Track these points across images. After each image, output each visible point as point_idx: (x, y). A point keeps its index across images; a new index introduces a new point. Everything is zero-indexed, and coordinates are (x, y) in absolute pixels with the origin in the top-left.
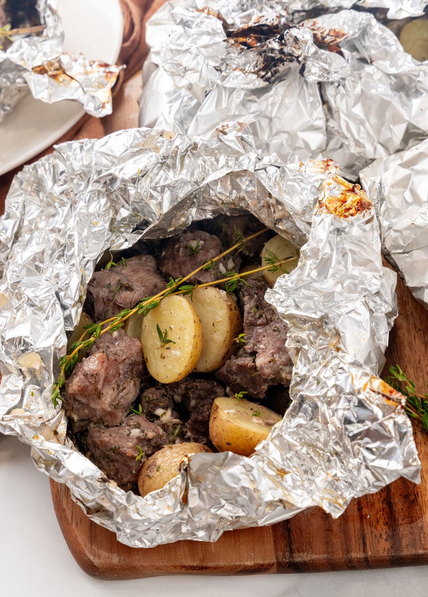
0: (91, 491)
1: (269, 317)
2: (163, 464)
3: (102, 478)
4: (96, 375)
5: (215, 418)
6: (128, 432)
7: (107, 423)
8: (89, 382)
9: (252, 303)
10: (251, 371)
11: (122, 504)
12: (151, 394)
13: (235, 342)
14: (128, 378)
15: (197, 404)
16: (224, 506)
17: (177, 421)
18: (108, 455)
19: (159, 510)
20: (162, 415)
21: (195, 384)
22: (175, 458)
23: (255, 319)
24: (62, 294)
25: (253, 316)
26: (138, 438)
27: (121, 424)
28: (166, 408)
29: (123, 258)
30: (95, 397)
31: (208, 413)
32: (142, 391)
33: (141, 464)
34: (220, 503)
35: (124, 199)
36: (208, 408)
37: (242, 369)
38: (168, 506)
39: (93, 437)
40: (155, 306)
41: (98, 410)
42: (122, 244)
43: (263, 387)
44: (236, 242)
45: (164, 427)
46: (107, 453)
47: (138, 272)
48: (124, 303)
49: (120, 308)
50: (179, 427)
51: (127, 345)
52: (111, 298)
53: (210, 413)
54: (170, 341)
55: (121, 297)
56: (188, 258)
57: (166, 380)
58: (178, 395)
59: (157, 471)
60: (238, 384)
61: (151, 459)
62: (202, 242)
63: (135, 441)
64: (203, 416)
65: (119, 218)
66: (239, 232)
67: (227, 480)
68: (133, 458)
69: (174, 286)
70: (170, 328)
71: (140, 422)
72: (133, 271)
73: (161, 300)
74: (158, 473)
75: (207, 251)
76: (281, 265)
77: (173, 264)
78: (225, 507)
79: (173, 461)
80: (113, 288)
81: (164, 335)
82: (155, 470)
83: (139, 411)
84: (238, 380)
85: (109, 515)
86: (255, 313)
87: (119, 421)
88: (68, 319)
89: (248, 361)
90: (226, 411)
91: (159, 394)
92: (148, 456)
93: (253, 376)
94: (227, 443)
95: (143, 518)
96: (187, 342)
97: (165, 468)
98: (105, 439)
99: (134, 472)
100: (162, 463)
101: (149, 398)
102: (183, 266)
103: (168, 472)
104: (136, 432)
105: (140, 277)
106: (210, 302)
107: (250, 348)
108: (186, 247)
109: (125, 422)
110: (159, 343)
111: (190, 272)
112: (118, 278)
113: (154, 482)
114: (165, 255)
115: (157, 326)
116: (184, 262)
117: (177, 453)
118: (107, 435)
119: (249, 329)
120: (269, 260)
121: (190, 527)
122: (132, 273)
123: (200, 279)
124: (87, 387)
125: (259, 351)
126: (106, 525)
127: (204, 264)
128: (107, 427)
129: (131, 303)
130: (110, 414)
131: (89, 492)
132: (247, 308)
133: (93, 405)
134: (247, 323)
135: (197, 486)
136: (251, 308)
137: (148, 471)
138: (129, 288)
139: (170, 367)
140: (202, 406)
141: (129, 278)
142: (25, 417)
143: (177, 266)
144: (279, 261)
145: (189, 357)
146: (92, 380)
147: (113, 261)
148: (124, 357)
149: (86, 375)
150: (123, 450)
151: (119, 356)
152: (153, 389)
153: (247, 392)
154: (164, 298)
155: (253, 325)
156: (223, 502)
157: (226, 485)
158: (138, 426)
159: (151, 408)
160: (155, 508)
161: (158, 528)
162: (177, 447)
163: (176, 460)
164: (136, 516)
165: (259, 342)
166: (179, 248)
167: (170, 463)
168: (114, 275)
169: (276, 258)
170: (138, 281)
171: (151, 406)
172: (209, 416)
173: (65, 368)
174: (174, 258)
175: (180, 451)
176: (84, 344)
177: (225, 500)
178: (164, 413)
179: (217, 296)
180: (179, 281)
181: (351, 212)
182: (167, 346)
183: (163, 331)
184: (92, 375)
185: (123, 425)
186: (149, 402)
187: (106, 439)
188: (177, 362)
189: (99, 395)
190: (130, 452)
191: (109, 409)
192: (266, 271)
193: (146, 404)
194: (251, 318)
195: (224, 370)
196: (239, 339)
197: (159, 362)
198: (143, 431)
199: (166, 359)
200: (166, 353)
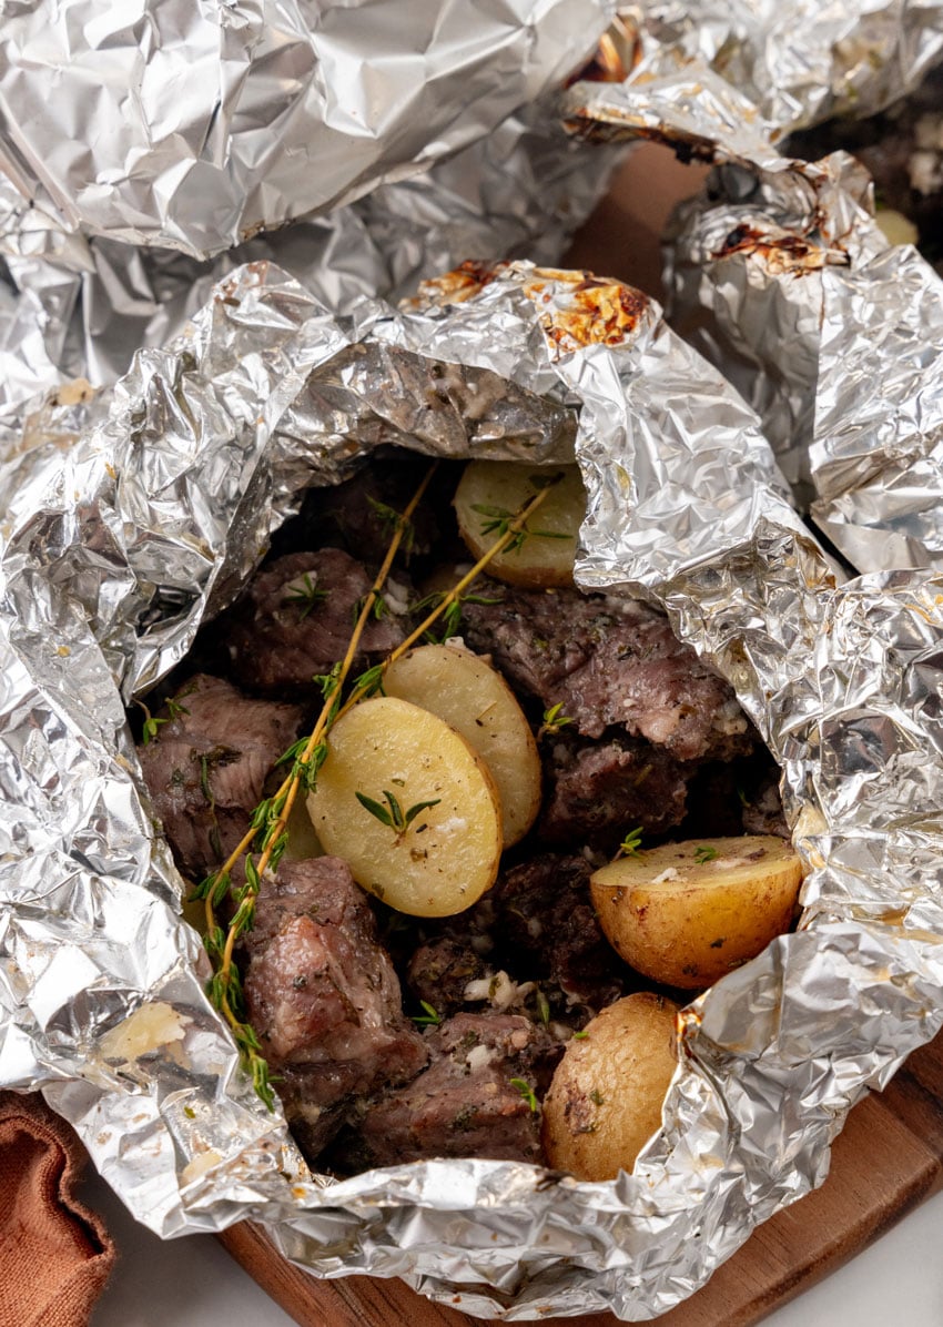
0: (512, 1237)
1: (583, 642)
2: (601, 1082)
4: (327, 969)
5: (643, 911)
6: (463, 1066)
7: (399, 1077)
8: (321, 996)
9: (525, 635)
10: (630, 775)
11: (612, 1215)
12: (432, 962)
13: (547, 736)
14: (369, 951)
15: (547, 921)
16: (830, 1071)
17: (526, 987)
18: (453, 1145)
19: (689, 1179)
20: (493, 992)
21: (513, 881)
22: (617, 1050)
23: (557, 662)
24: (91, 851)
25: (549, 659)
26: (493, 1065)
27: (429, 1061)
28: (480, 976)
29: (167, 700)
30: (346, 1027)
31: (592, 923)
32: (402, 969)
33: (541, 1119)
34: (818, 1071)
35: (106, 555)
36: (582, 914)
37: (606, 780)
38: (703, 1158)
39: (384, 1131)
40: (324, 755)
41: (364, 1058)
42: (156, 665)
43: (677, 792)
44: (390, 536)
46: (449, 1141)
47: (215, 713)
48: (236, 797)
49: (243, 816)
50: (541, 996)
51: (317, 881)
52: (201, 802)
53: (597, 920)
54: (419, 808)
55: (222, 787)
56: (311, 622)
57: (462, 899)
58: (480, 934)
59: (599, 1103)
61: (559, 1093)
62: (312, 575)
63: (493, 1075)
64: (584, 938)
65: (105, 615)
66: (383, 508)
67: (813, 1002)
68: (520, 1113)
69: (337, 688)
70: (395, 781)
71: (471, 1029)
72: (206, 717)
73: (326, 736)
74: (604, 1110)
75: (343, 585)
76: (524, 525)
77: (281, 655)
78: (837, 1073)
79: (618, 1061)
80: (190, 777)
81: (387, 808)
82: (593, 1107)
83: (429, 1015)
84: (610, 811)
86: (547, 649)
87: (423, 1055)
88: (156, 886)
89: (614, 754)
90: (660, 879)
91: (443, 954)
92: (541, 1092)
93: (638, 782)
94: (713, 945)
96: (465, 785)
97: (613, 1084)
98: (430, 1109)
99: (536, 1147)
100: (595, 1081)
101: (435, 972)
102: (312, 644)
103: (630, 1091)
104: (479, 1056)
105: (231, 722)
106: (440, 680)
107: (596, 726)
108: (285, 604)
109: (433, 1051)
110: (388, 834)
112: (186, 748)
113: (612, 1134)
114: (240, 651)
115: (359, 796)
116: (308, 635)
117: (612, 1038)
118: (423, 1100)
119: (556, 692)
120: (497, 525)
122: (208, 722)
123: (377, 646)
124: (323, 1010)
125: (629, 715)
126: (560, 1309)
127: (360, 611)
128: (403, 1085)
129: (252, 787)
130: (397, 1049)
131: (506, 1240)
132: (520, 649)
133: (347, 1050)
134: (545, 682)
135: (731, 1072)
136: (532, 646)
137: (573, 1121)
138: (228, 756)
139: (453, 867)
140: (564, 918)
141: (209, 734)
143: (296, 652)
144: (514, 517)
146: (326, 988)
147: (153, 716)
148: (341, 904)
149: (302, 988)
150: (487, 1109)
151: (325, 909)
152: (425, 952)
154: (329, 731)
155: (558, 678)
156: (824, 1065)
157: (818, 1016)
158: (472, 1041)
159: (451, 993)
160: (675, 1180)
161: (698, 1229)
162: (597, 1029)
163: (623, 1054)
164: (657, 1226)
165: (605, 702)
166: (268, 617)
167: (618, 1068)
168: (172, 748)
169: (505, 515)
170: (235, 732)
171: (447, 988)
172: (598, 927)
173: (231, 1005)
174: (274, 641)
175: (614, 1031)
176: (237, 925)
177: (823, 1057)
178: (495, 984)
179: (450, 655)
180: (341, 667)
181: (620, 323)
182: (414, 825)
183: (380, 799)
184: (318, 977)
185: (436, 1059)
186: (438, 984)
187: (432, 1109)
188: (469, 843)
189: (354, 1018)
190: (507, 1104)
191: (390, 1039)
192: (500, 555)
193: (435, 992)
194: (547, 666)
195: (560, 809)
196: (552, 724)
197: (415, 871)
198: (492, 1046)
199: (433, 856)
200: (422, 842)
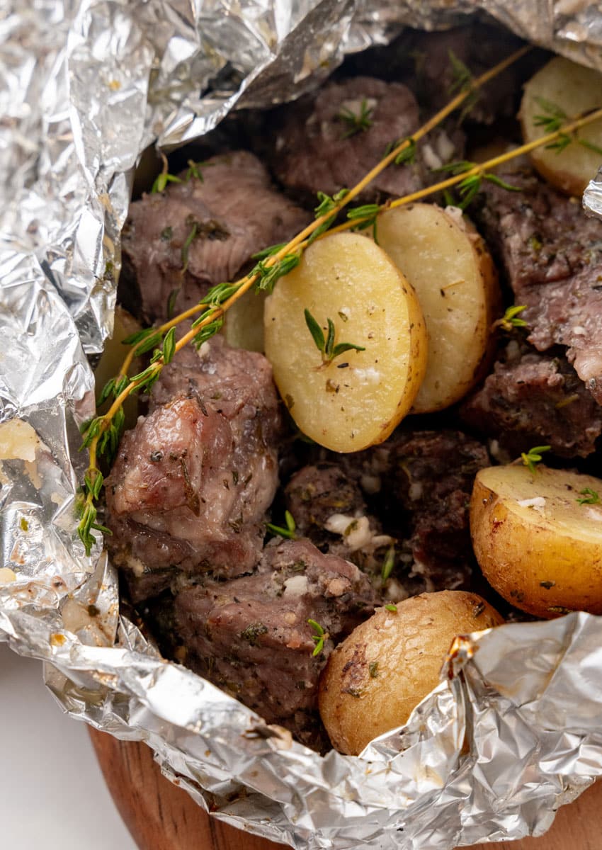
0: (222, 761)
1: (573, 258)
2: (384, 658)
3: (256, 730)
4: (184, 456)
5: (497, 524)
6: (279, 587)
7: (221, 571)
8: (169, 476)
9: (526, 230)
10: (555, 396)
11: (311, 786)
12: (311, 482)
13: (500, 330)
14: (253, 452)
15: (428, 491)
16: (577, 750)
17: (383, 539)
18: (236, 651)
19: (405, 782)
20: (348, 531)
21: (414, 443)
22: (412, 637)
23: (540, 266)
24: (58, 266)
25: (535, 261)
26: (306, 598)
27: (255, 569)
28: (349, 512)
29: (191, 163)
30: (186, 510)
31: (462, 511)
32: (285, 477)
33: (324, 664)
34: (565, 746)
35: (179, 15)
36: (458, 499)
37: (532, 391)
38: (427, 769)
39: (190, 611)
40: (292, 267)
41: (196, 543)
42: (186, 127)
43: (591, 429)
44: (456, 92)
46: (235, 646)
47: (231, 191)
48: (210, 270)
49: (202, 285)
50: (391, 553)
51: (237, 371)
52: (176, 262)
53: (467, 512)
54: (347, 347)
55: (201, 257)
56: (348, 143)
57: (350, 442)
58: (372, 475)
59: (373, 676)
60: (523, 430)
61: (348, 649)
62: (372, 103)
63: (300, 606)
64: (450, 520)
65: (168, 66)
66: (459, 65)
67: (583, 686)
68: (305, 651)
69: (333, 211)
70: (341, 314)
71: (303, 558)
72: (219, 191)
73: (304, 249)
74: (375, 683)
75: (391, 121)
76: (575, 131)
77: (311, 163)
78: (581, 755)
79: (408, 646)
80: (178, 237)
81: (326, 334)
82: (367, 676)
83: (287, 528)
84: (524, 420)
85: (272, 809)
86: (538, 251)
87: (250, 562)
88: (85, 324)
89: (547, 371)
90: (525, 504)
91: (326, 479)
92: (338, 638)
93: (560, 405)
95: (371, 810)
96: (393, 344)
97: (391, 666)
98: (226, 612)
99: (309, 685)
100: (381, 654)
101: (308, 492)
102: (337, 165)
103: (404, 678)
104: (297, 585)
105: (239, 204)
106: (426, 240)
107: (545, 340)
108: (336, 119)
109: (264, 562)
110: (316, 356)
111: (358, 177)
112: (186, 211)
113: (371, 707)
114: (285, 146)
115: (307, 313)
116: (340, 154)
117: (414, 623)
118: (228, 601)
119: (528, 294)
120: (547, 121)
121: (480, 807)
122: (218, 197)
123: (390, 188)
124: (165, 489)
125: (574, 342)
127: (392, 150)
128: (223, 580)
129: (227, 268)
130: (228, 547)
131: (216, 762)
132: (514, 242)
133: (180, 532)
134: (521, 280)
135: (492, 706)
136: (526, 243)
137: (347, 679)
138: (217, 232)
139: (355, 410)
140: (442, 496)
141: (213, 207)
142: (18, 590)
143: (323, 166)
144: (569, 121)
145: (404, 378)
146: (176, 471)
147: (170, 172)
148: (240, 401)
149: (157, 461)
150: (275, 635)
151: (225, 400)
152: (311, 471)
153: (547, 448)
154: (309, 244)
155: (536, 282)
156: (574, 742)
157: (584, 700)
158: (299, 568)
159: (316, 516)
160: (394, 778)
161: (403, 825)
162: (408, 609)
163: (415, 642)
164: (351, 810)
165: (563, 321)
166: (318, 126)
167: (404, 653)
168: (175, 206)
169: (561, 115)
170: (235, 213)
171: (316, 510)
172: (467, 517)
173: (98, 448)
174: (309, 148)
175: (419, 618)
176: (137, 382)
177: (577, 736)
178: (353, 526)
179: (442, 221)
180: (345, 195)
182: (339, 359)
183: (322, 324)
184: (173, 459)
185: (262, 569)
186: (308, 504)
187: (229, 613)
188: (375, 397)
189: (195, 505)
190: (295, 638)
191: (223, 537)
192: (541, 150)
193: (302, 510)
194: (529, 267)
195: (482, 400)
196: (509, 321)
197: (325, 401)
198: (314, 580)
199: (342, 394)
200: (340, 378)
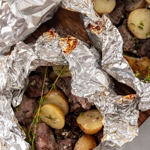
5: (84, 129)
6: (63, 149)
9: (64, 88)
14: (50, 135)
17: (70, 132)
20: (65, 134)
26: (67, 148)
37: (77, 108)
45: (68, 137)
47: (25, 104)
48: (29, 116)
49: (30, 118)
51: (42, 127)
52: (25, 118)
55: (27, 115)
56: (35, 89)
62: (34, 81)
64: (76, 127)
70: (50, 114)
75: (39, 83)
76: (63, 71)
77: (32, 94)
81: (49, 117)
83: (58, 139)
84: (78, 111)
86: (68, 90)
87: (58, 148)
89: (78, 105)
90: (86, 125)
101: (58, 133)
102: (36, 93)
104: (65, 147)
105: (27, 105)
107: (75, 102)
108: (32, 86)
109: (59, 146)
110: (50, 120)
112: (22, 111)
115: (46, 116)
116: (35, 91)
117: (81, 144)
119: (70, 96)
122: (24, 106)
125: (80, 102)
132: (64, 91)
136: (66, 90)
138: (27, 111)
139: (59, 125)
141: (25, 108)
143: (34, 93)
144: (61, 71)
146: (46, 148)
147: (17, 108)
158: (64, 145)
162: (79, 143)
168: (20, 111)
170: (28, 107)
176: (33, 140)
179: (55, 96)
182: (53, 120)
184: (45, 147)
185: (60, 148)
192: (60, 76)
193: (58, 135)
194: (68, 93)
195: (71, 111)
196: (70, 101)
197: (54, 124)
198: (66, 145)
199: (56, 123)
